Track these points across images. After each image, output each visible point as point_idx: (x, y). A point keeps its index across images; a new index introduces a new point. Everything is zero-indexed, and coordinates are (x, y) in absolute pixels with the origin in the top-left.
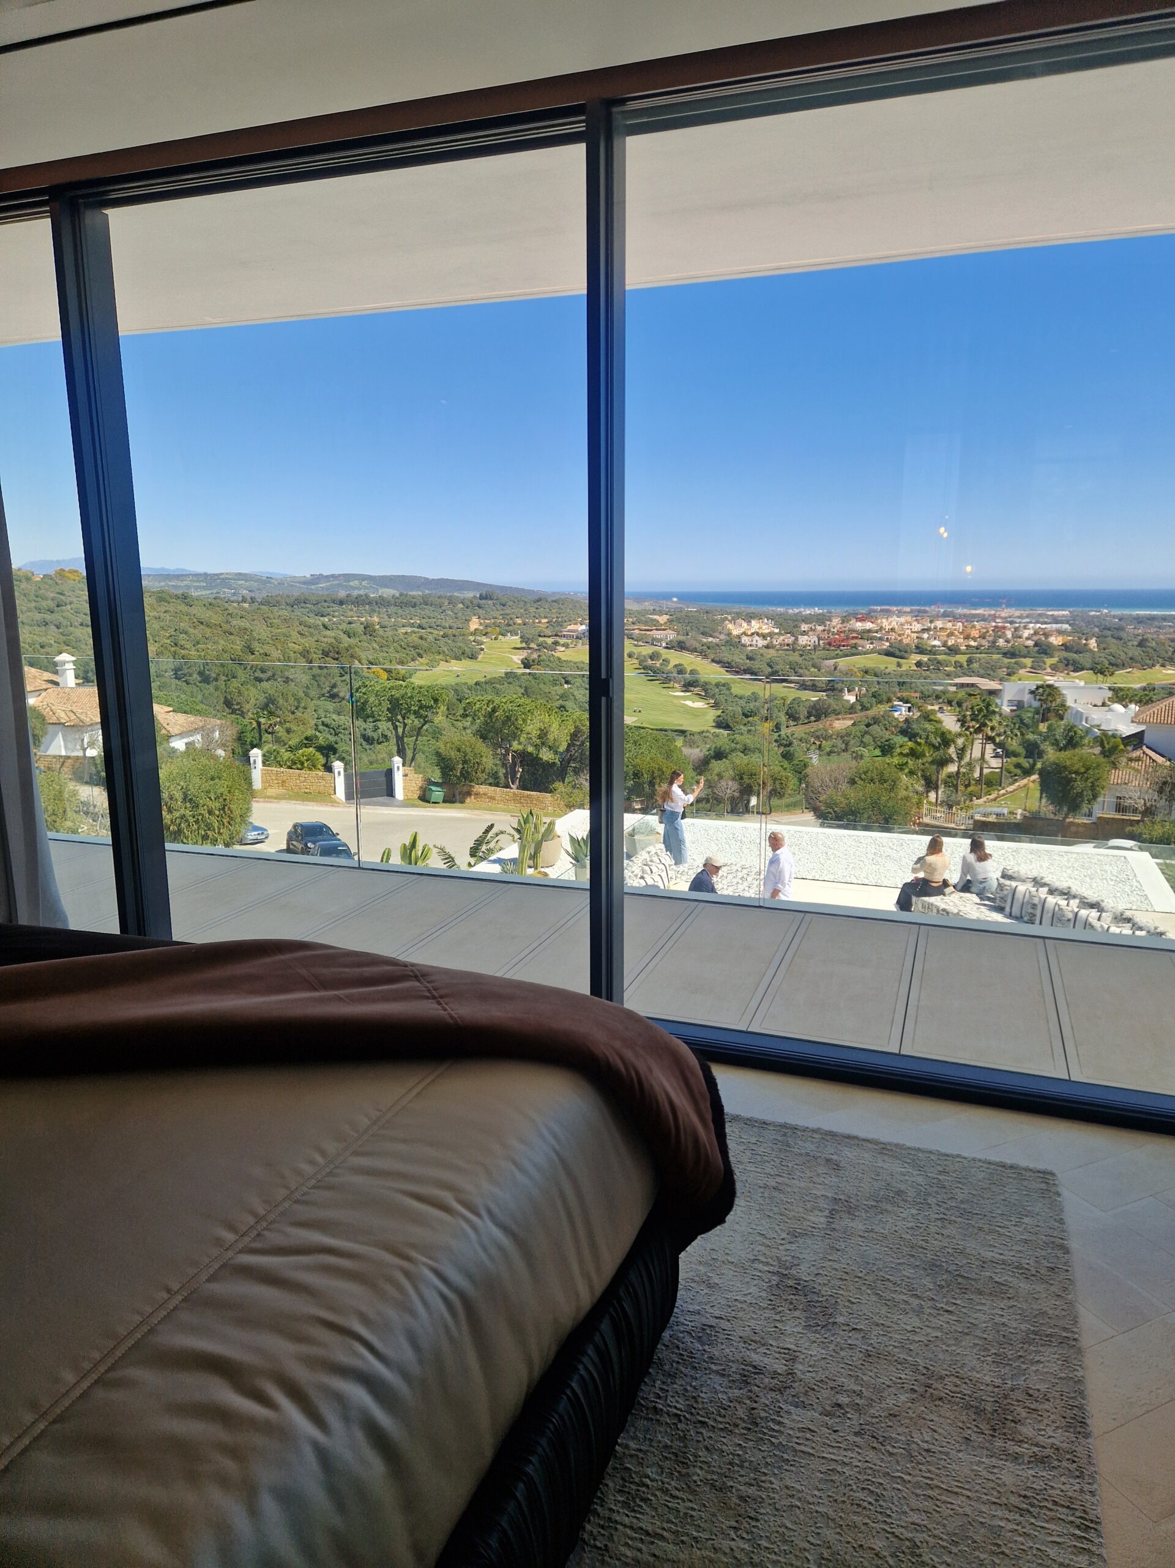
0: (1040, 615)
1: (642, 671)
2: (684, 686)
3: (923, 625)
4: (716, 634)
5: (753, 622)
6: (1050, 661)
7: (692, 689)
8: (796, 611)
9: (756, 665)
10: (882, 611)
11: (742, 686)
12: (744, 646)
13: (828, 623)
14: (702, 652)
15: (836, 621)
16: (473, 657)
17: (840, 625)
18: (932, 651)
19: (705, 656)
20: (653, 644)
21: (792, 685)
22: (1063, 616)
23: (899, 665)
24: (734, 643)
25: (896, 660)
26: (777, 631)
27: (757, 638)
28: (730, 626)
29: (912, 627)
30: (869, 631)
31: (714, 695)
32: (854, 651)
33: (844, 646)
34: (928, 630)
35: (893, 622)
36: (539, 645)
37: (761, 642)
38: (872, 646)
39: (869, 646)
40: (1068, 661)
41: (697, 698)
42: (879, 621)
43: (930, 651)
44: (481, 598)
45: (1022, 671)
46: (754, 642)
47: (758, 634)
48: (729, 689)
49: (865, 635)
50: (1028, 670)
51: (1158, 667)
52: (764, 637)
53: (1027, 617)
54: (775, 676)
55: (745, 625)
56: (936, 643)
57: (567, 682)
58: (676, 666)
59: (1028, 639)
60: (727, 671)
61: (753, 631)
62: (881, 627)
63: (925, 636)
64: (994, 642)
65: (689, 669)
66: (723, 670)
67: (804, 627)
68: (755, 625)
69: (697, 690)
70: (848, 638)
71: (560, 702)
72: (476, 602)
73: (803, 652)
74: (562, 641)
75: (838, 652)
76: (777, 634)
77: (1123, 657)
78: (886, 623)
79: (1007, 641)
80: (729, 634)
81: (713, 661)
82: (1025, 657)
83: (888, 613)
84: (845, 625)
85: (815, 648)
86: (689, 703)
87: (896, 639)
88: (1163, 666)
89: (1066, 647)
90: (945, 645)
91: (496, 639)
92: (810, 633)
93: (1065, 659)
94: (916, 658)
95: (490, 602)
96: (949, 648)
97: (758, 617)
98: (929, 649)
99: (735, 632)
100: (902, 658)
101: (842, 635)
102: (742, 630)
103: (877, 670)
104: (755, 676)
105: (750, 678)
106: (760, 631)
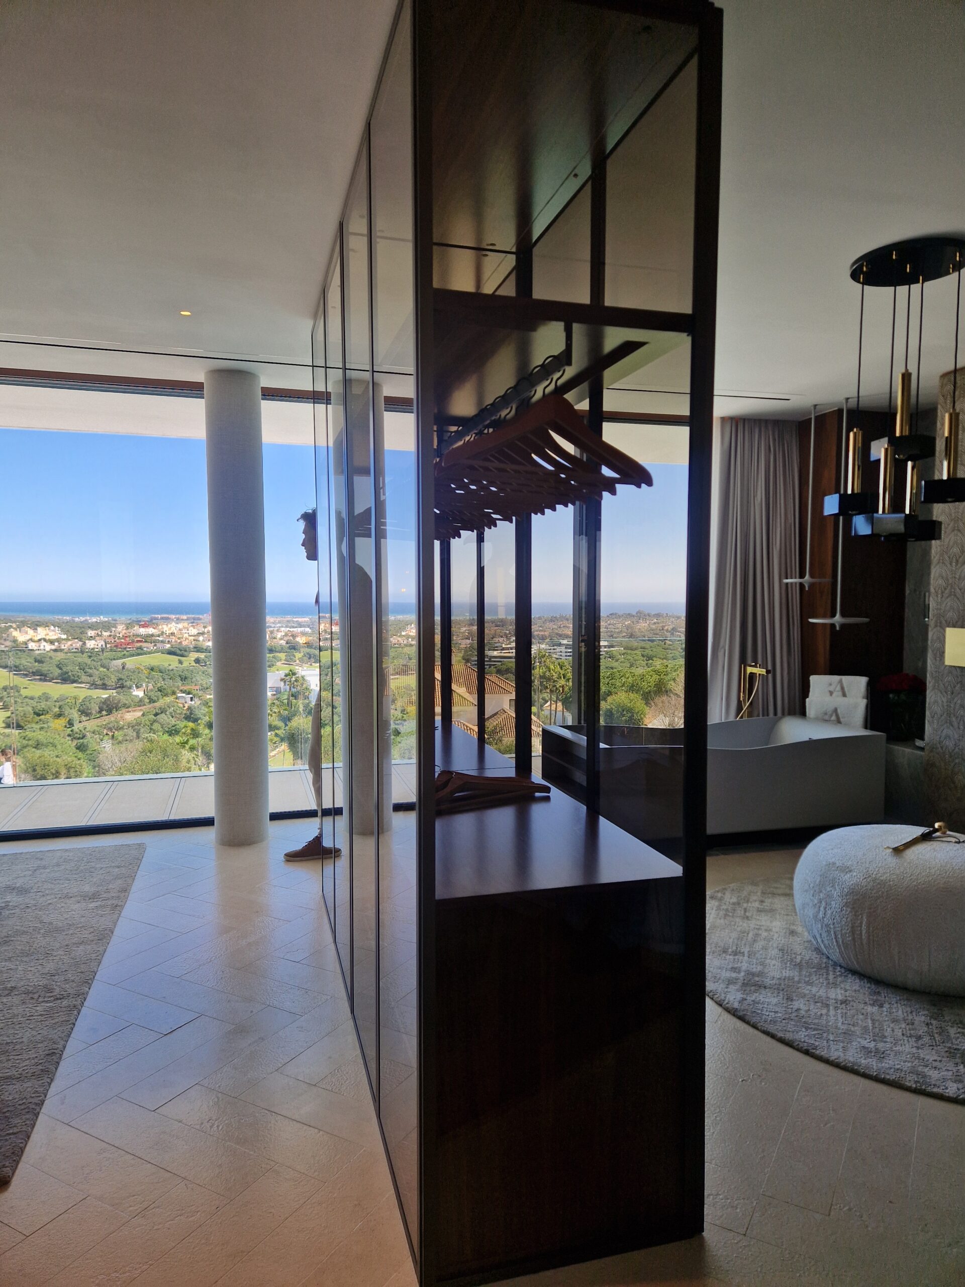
0: (288, 621)
3: (198, 630)
4: (1, 641)
6: (298, 655)
8: (82, 619)
9: (45, 668)
10: (162, 618)
11: (31, 688)
12: (34, 650)
13: (114, 629)
15: (121, 629)
17: (125, 631)
21: (83, 685)
22: (305, 622)
23: (181, 662)
24: (21, 649)
25: (177, 658)
26: (64, 637)
27: (43, 643)
28: (15, 634)
29: (190, 632)
30: (152, 635)
32: (140, 652)
33: (129, 648)
34: (203, 634)
35: (174, 627)
37: (48, 647)
38: (155, 648)
39: (153, 648)
40: (310, 655)
42: (160, 627)
43: (206, 650)
45: (279, 664)
46: (42, 647)
47: (45, 640)
48: (18, 691)
49: (148, 638)
50: (283, 662)
52: (52, 642)
53: (279, 622)
54: (65, 679)
55: (31, 632)
59: (281, 639)
60: (16, 675)
61: (39, 637)
62: (163, 632)
63: (201, 638)
66: (11, 674)
67: (91, 633)
68: (42, 632)
70: (133, 642)
73: (92, 653)
75: (125, 652)
76: (64, 639)
78: (165, 629)
80: (15, 641)
82: (280, 652)
83: (165, 621)
84: (129, 631)
85: (103, 650)
87: (176, 642)
89: (308, 645)
92: (97, 638)
93: (308, 653)
94: (194, 655)
97: (46, 625)
98: (205, 648)
99: (21, 639)
100: (182, 656)
101: (128, 639)
102: (28, 637)
103: (161, 667)
104: (43, 677)
105: (40, 680)
106: (47, 637)
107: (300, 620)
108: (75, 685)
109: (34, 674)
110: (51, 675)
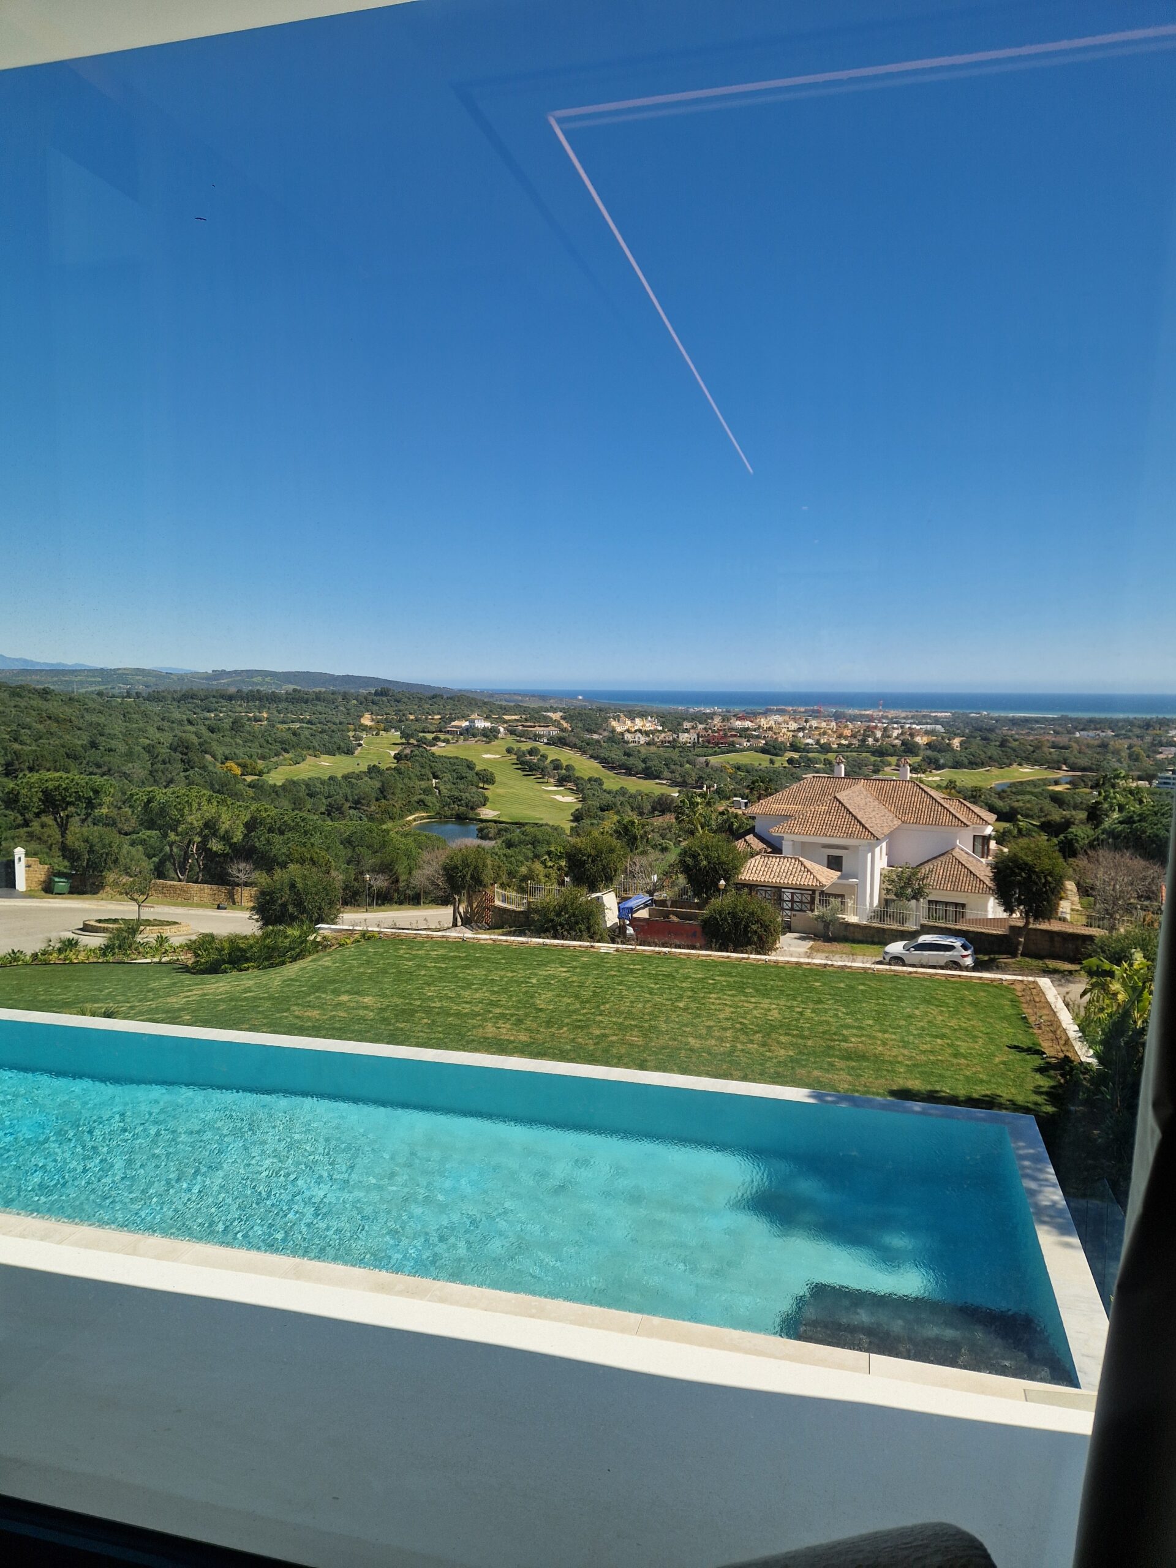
0: (924, 716)
1: (519, 766)
2: (558, 780)
3: (800, 724)
4: (600, 731)
5: (637, 720)
6: (912, 760)
7: (565, 783)
8: (682, 709)
9: (631, 761)
10: (763, 710)
11: (613, 782)
12: (627, 742)
13: (710, 721)
14: (582, 748)
15: (717, 721)
16: (349, 752)
17: (721, 724)
18: (806, 749)
19: (584, 752)
20: (535, 740)
21: (664, 782)
22: (942, 717)
23: (772, 762)
24: (616, 739)
25: (768, 757)
26: (660, 728)
27: (639, 735)
28: (614, 723)
29: (789, 726)
30: (748, 729)
31: (583, 790)
32: (732, 748)
33: (722, 743)
34: (803, 729)
35: (773, 720)
36: (418, 741)
37: (643, 739)
38: (749, 744)
39: (745, 744)
40: (930, 759)
41: (568, 792)
42: (758, 720)
43: (804, 749)
44: (376, 694)
45: (887, 769)
46: (637, 739)
47: (640, 731)
48: (601, 784)
49: (744, 733)
50: (893, 767)
51: (1015, 766)
52: (647, 733)
54: (649, 774)
55: (629, 722)
56: (810, 741)
57: (436, 777)
58: (553, 761)
59: (897, 738)
60: (603, 767)
61: (636, 728)
62: (760, 726)
63: (801, 734)
64: (864, 741)
65: (565, 764)
66: (599, 766)
67: (687, 725)
68: (639, 723)
69: (570, 785)
70: (725, 736)
71: (422, 797)
72: (370, 698)
73: (683, 747)
74: (442, 736)
75: (717, 749)
76: (659, 731)
77: (983, 756)
78: (763, 722)
79: (876, 740)
80: (613, 731)
81: (592, 757)
82: (892, 756)
83: (766, 713)
84: (725, 723)
85: (694, 745)
86: (559, 798)
87: (772, 737)
88: (1020, 764)
89: (929, 745)
90: (818, 742)
91: (377, 734)
92: (692, 731)
93: (928, 757)
94: (789, 755)
95: (385, 699)
96: (821, 746)
97: (643, 715)
98: (803, 747)
99: (619, 729)
100: (776, 755)
101: (721, 733)
102: (626, 727)
103: (749, 767)
104: (629, 771)
105: (625, 774)
106: (644, 729)
107: (939, 714)
108: (657, 781)
109: (621, 767)
110: (635, 770)
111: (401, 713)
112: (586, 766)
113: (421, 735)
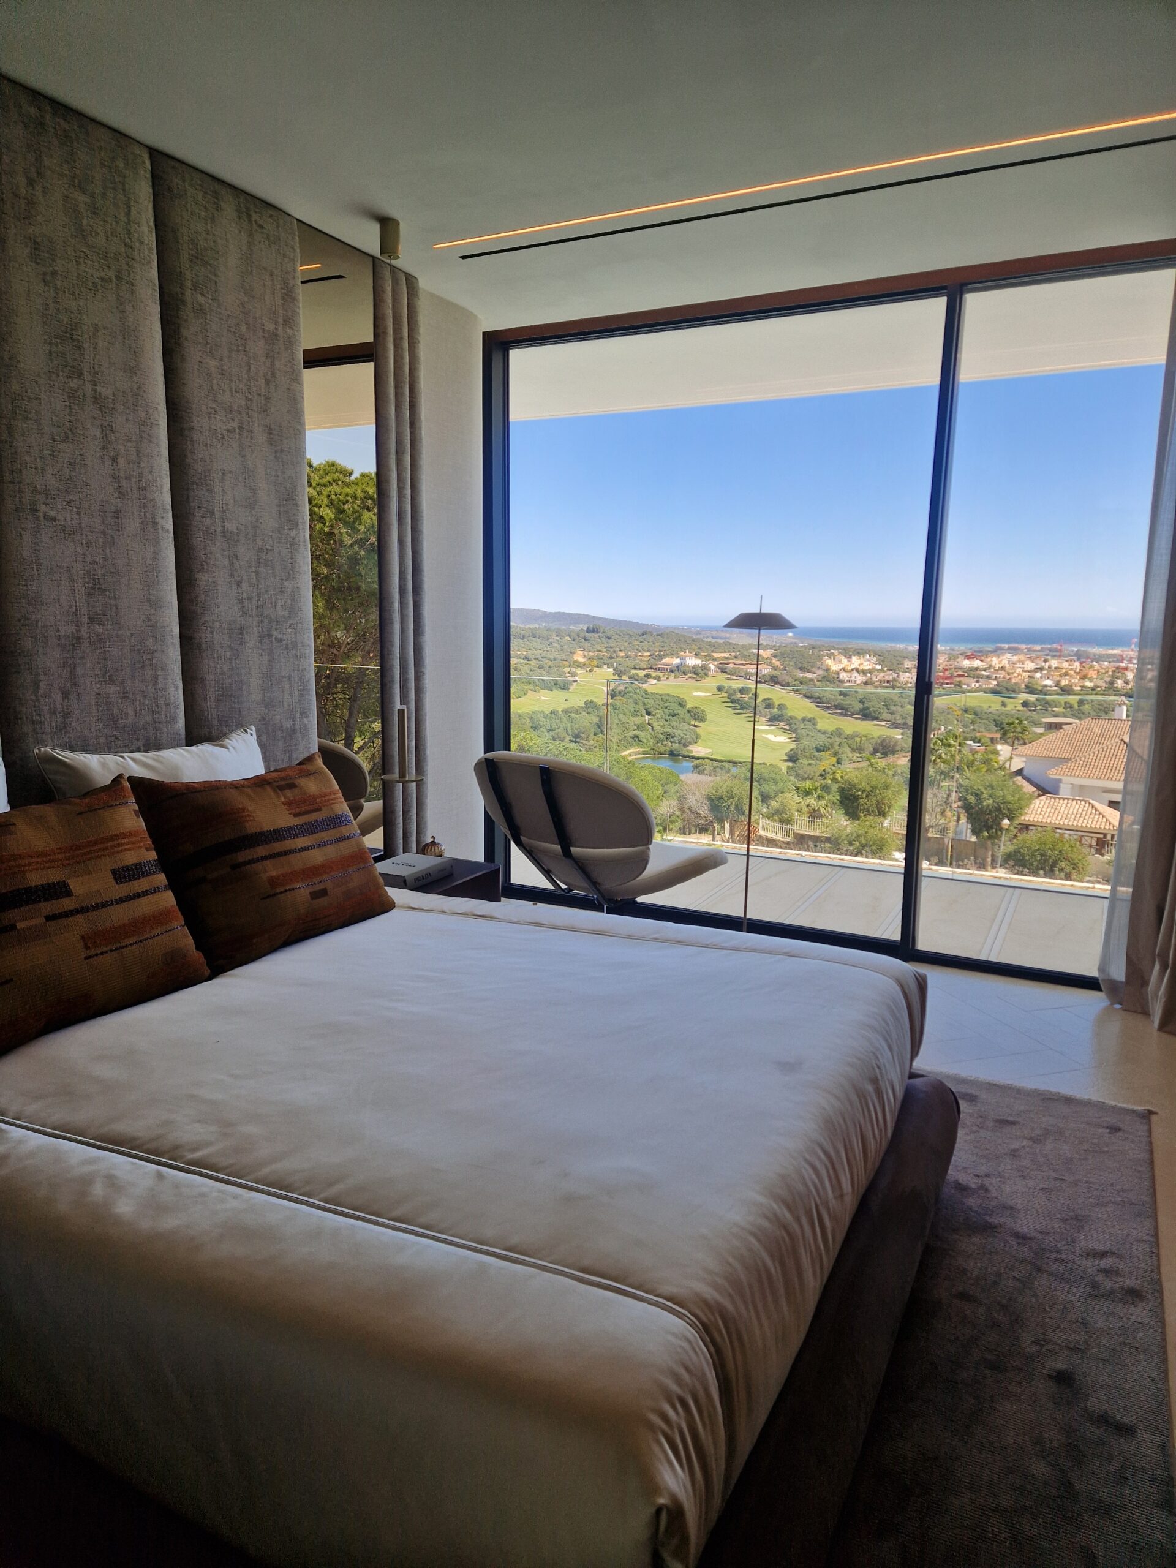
1: (730, 705)
2: (770, 720)
3: (1037, 664)
4: (814, 669)
5: (854, 658)
7: (777, 723)
9: (847, 702)
10: (995, 649)
11: (828, 722)
12: (842, 682)
14: (797, 686)
16: (565, 688)
17: (946, 663)
18: (1044, 691)
19: (797, 691)
20: (746, 678)
21: (883, 723)
23: (1004, 704)
24: (831, 678)
25: (999, 699)
26: (879, 667)
27: (856, 674)
28: (829, 662)
29: (1025, 666)
30: (977, 669)
31: (796, 729)
33: (947, 684)
34: (1041, 669)
35: (1006, 659)
36: (630, 678)
37: (860, 679)
38: (977, 685)
39: (974, 685)
41: (780, 732)
42: (989, 659)
43: (1041, 691)
44: (588, 631)
46: (853, 678)
47: (857, 670)
48: (815, 724)
49: (973, 673)
52: (864, 673)
54: (866, 715)
55: (845, 661)
56: (1048, 682)
57: (649, 713)
58: (764, 700)
60: (817, 706)
61: (853, 667)
62: (991, 666)
63: (1038, 675)
64: (1112, 683)
65: (777, 703)
66: (813, 705)
67: (908, 664)
68: (856, 661)
69: (782, 724)
71: (637, 732)
72: (582, 635)
73: (903, 688)
74: (653, 673)
75: (941, 689)
76: (877, 670)
78: (995, 661)
79: (1127, 683)
80: (828, 670)
81: (805, 696)
83: (997, 651)
84: (950, 663)
86: (771, 737)
87: (1004, 678)
90: (1057, 684)
91: (591, 671)
92: (913, 670)
94: (1024, 697)
95: (596, 635)
96: (1062, 689)
97: (862, 653)
98: (1040, 688)
99: (834, 668)
100: (1008, 696)
101: (947, 673)
102: (842, 666)
103: (978, 710)
104: (844, 711)
105: (841, 714)
106: (861, 668)
108: (875, 722)
109: (836, 707)
110: (852, 710)
111: (612, 650)
112: (799, 707)
113: (634, 671)
